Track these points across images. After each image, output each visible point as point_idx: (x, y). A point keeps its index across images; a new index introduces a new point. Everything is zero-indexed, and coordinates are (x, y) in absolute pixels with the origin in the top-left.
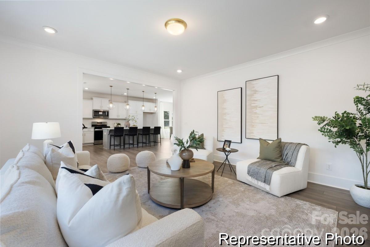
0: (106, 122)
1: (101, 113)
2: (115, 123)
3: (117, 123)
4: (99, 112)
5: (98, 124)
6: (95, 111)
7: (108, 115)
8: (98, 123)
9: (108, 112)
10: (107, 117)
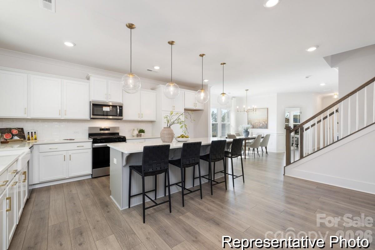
0: (118, 128)
1: (106, 109)
2: (134, 130)
3: (137, 130)
4: (102, 106)
5: (102, 132)
6: (93, 104)
7: (121, 114)
8: (101, 129)
9: (121, 107)
10: (120, 117)
